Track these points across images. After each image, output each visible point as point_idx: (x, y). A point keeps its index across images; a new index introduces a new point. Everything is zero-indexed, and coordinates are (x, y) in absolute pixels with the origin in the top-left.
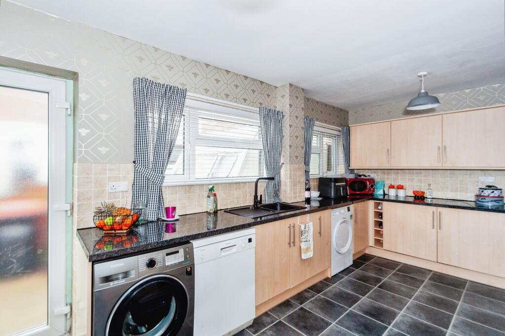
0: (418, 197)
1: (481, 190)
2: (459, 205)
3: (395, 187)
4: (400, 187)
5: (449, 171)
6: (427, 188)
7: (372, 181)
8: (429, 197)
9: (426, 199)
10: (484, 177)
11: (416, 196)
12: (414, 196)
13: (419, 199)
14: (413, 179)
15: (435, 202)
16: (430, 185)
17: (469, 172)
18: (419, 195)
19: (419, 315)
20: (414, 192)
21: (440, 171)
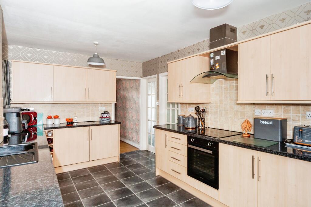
0: (69, 122)
1: (103, 114)
2: (90, 124)
3: (53, 117)
4: (56, 117)
5: (86, 104)
6: (74, 116)
7: (35, 114)
8: (76, 122)
9: (74, 123)
10: (101, 107)
11: (68, 122)
12: (67, 122)
13: (70, 124)
14: (65, 110)
15: (78, 124)
16: (76, 114)
17: (95, 104)
18: (70, 121)
19: (112, 189)
20: (66, 120)
21: (81, 104)
